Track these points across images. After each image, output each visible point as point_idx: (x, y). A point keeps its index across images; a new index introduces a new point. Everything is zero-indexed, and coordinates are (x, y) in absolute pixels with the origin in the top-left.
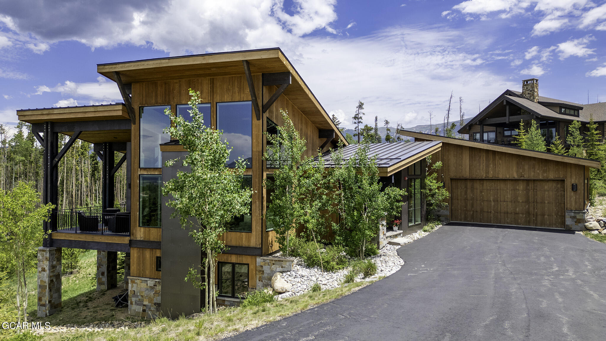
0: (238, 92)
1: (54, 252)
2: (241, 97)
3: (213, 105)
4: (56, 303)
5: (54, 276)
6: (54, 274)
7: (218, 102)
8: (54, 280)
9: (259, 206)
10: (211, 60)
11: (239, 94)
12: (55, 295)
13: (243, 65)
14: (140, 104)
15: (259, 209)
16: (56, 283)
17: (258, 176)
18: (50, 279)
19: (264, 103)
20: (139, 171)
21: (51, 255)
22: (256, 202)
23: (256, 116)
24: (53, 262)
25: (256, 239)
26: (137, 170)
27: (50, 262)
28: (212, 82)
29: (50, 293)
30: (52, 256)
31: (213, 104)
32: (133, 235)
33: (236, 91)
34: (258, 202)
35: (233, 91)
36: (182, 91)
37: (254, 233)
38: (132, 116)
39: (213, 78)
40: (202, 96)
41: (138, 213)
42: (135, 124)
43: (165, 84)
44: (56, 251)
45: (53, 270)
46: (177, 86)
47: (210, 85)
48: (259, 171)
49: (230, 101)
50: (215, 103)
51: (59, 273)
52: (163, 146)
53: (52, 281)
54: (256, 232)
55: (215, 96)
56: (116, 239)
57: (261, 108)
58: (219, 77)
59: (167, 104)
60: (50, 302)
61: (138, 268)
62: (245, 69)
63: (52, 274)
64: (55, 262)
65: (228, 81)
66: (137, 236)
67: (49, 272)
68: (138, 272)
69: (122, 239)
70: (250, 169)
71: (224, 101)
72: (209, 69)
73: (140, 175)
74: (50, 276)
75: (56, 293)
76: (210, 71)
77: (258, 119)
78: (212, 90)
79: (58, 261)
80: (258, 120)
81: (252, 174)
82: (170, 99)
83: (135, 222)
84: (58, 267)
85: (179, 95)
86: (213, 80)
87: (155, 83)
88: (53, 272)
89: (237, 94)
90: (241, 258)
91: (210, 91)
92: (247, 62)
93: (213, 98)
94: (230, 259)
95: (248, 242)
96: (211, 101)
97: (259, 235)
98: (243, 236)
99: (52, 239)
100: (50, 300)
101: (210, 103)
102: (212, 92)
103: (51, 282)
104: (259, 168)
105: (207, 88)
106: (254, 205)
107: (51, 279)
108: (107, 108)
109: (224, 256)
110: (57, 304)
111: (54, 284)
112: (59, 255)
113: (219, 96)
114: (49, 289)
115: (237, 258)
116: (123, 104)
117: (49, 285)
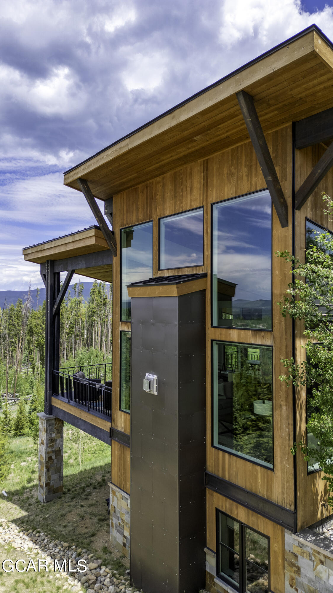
0: (247, 176)
1: (53, 421)
2: (251, 184)
3: (207, 209)
4: (55, 487)
5: (53, 451)
6: (54, 449)
7: (214, 201)
8: (54, 457)
9: (288, 415)
10: (183, 116)
11: (248, 178)
12: (55, 477)
13: (239, 103)
14: (121, 225)
15: (289, 424)
16: (55, 461)
17: (284, 350)
18: (47, 455)
19: (298, 187)
20: (120, 325)
21: (49, 425)
22: (281, 405)
23: (280, 220)
24: (51, 434)
25: (283, 488)
26: (118, 324)
27: (48, 435)
28: (206, 168)
29: (48, 474)
30: (51, 427)
31: (207, 207)
32: (114, 420)
33: (244, 173)
34: (284, 408)
35: (237, 176)
36: (166, 195)
37: (278, 473)
38: (111, 243)
39: (207, 159)
40: (192, 197)
41: (119, 389)
42: (116, 255)
43: (147, 187)
44: (55, 421)
45: (51, 444)
46: (160, 187)
47: (202, 174)
48: (286, 339)
49: (234, 196)
50: (209, 206)
51: (60, 448)
52: (131, 289)
53: (50, 458)
54: (283, 472)
55: (210, 191)
56: (99, 422)
57: (289, 201)
58: (216, 154)
59: (148, 220)
60: (47, 485)
61: (119, 474)
62: (243, 113)
63: (50, 450)
64: (55, 434)
65: (230, 158)
66: (118, 424)
67: (47, 447)
68: (119, 479)
69: (104, 424)
70: (269, 333)
71: (223, 199)
72: (189, 139)
73: (121, 332)
74: (48, 452)
75: (56, 473)
76: (195, 144)
77: (284, 224)
78: (205, 182)
79: (58, 433)
80: (283, 226)
81: (273, 345)
82: (152, 210)
83: (116, 401)
84: (58, 440)
85: (162, 203)
86: (207, 163)
87: (136, 188)
88: (52, 446)
89: (245, 178)
90: (254, 519)
91: (203, 184)
92: (244, 93)
93: (207, 196)
94: (236, 512)
95: (267, 491)
96: (204, 203)
97: (288, 481)
98: (257, 474)
99: (52, 405)
100: (47, 482)
101: (203, 207)
102: (205, 185)
103: (49, 460)
104: (286, 332)
105: (199, 180)
106: (277, 412)
107: (50, 456)
108: (83, 236)
109: (226, 501)
110: (58, 488)
111: (53, 462)
112: (60, 426)
113: (216, 191)
114: (46, 468)
115: (248, 516)
116: (96, 227)
117: (47, 463)
